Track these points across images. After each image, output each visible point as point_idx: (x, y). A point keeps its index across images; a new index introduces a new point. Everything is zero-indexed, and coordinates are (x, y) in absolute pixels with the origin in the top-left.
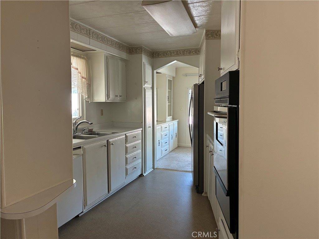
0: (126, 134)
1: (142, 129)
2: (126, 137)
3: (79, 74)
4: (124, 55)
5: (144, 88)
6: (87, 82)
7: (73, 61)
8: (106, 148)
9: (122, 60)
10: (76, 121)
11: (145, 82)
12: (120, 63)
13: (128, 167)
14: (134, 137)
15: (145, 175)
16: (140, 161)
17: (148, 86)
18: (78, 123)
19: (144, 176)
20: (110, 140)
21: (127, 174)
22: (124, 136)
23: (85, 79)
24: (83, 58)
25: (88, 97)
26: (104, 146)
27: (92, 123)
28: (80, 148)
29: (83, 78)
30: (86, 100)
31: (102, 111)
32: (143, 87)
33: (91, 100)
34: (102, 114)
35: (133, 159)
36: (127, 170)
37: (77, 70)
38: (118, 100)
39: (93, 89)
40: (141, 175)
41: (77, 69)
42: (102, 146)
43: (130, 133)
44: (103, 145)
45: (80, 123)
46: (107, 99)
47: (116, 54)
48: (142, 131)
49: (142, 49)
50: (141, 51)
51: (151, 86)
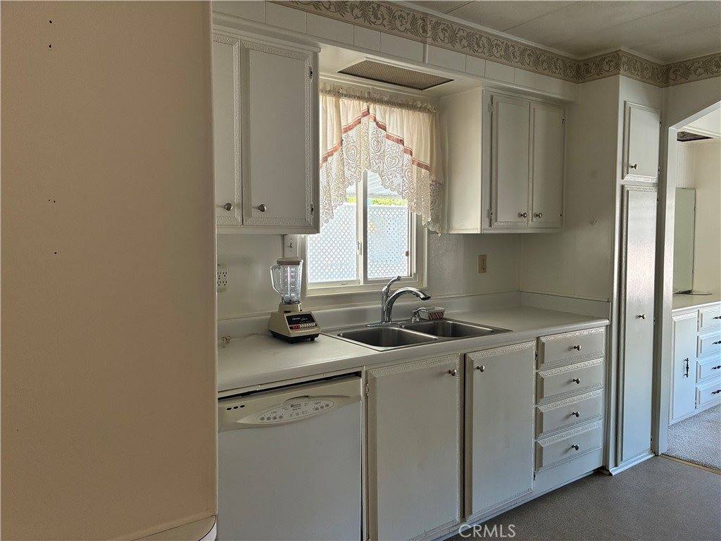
0: (538, 338)
1: (607, 322)
2: (540, 346)
3: (407, 156)
4: (554, 87)
5: (623, 187)
6: (433, 178)
7: (392, 119)
8: (457, 379)
9: (549, 102)
10: (388, 290)
11: (627, 167)
12: (540, 114)
13: (545, 442)
14: (570, 349)
15: (614, 471)
16: (598, 425)
17: (642, 179)
18: (394, 292)
19: (611, 474)
20: (470, 355)
21: (539, 463)
22: (534, 343)
23: (426, 168)
24: (422, 109)
25: (436, 219)
26: (450, 372)
27: (429, 298)
28: (358, 374)
29: (419, 165)
30: (428, 229)
31: (483, 260)
32: (619, 182)
33: (442, 228)
34: (483, 268)
35: (568, 417)
36: (539, 451)
37: (401, 146)
38: (528, 226)
39: (450, 196)
40: (602, 472)
41: (401, 142)
42: (441, 374)
43: (557, 336)
44: (447, 370)
45: (399, 295)
46: (486, 225)
47: (526, 87)
48: (609, 328)
49: (619, 58)
50: (617, 67)
51: (654, 179)
